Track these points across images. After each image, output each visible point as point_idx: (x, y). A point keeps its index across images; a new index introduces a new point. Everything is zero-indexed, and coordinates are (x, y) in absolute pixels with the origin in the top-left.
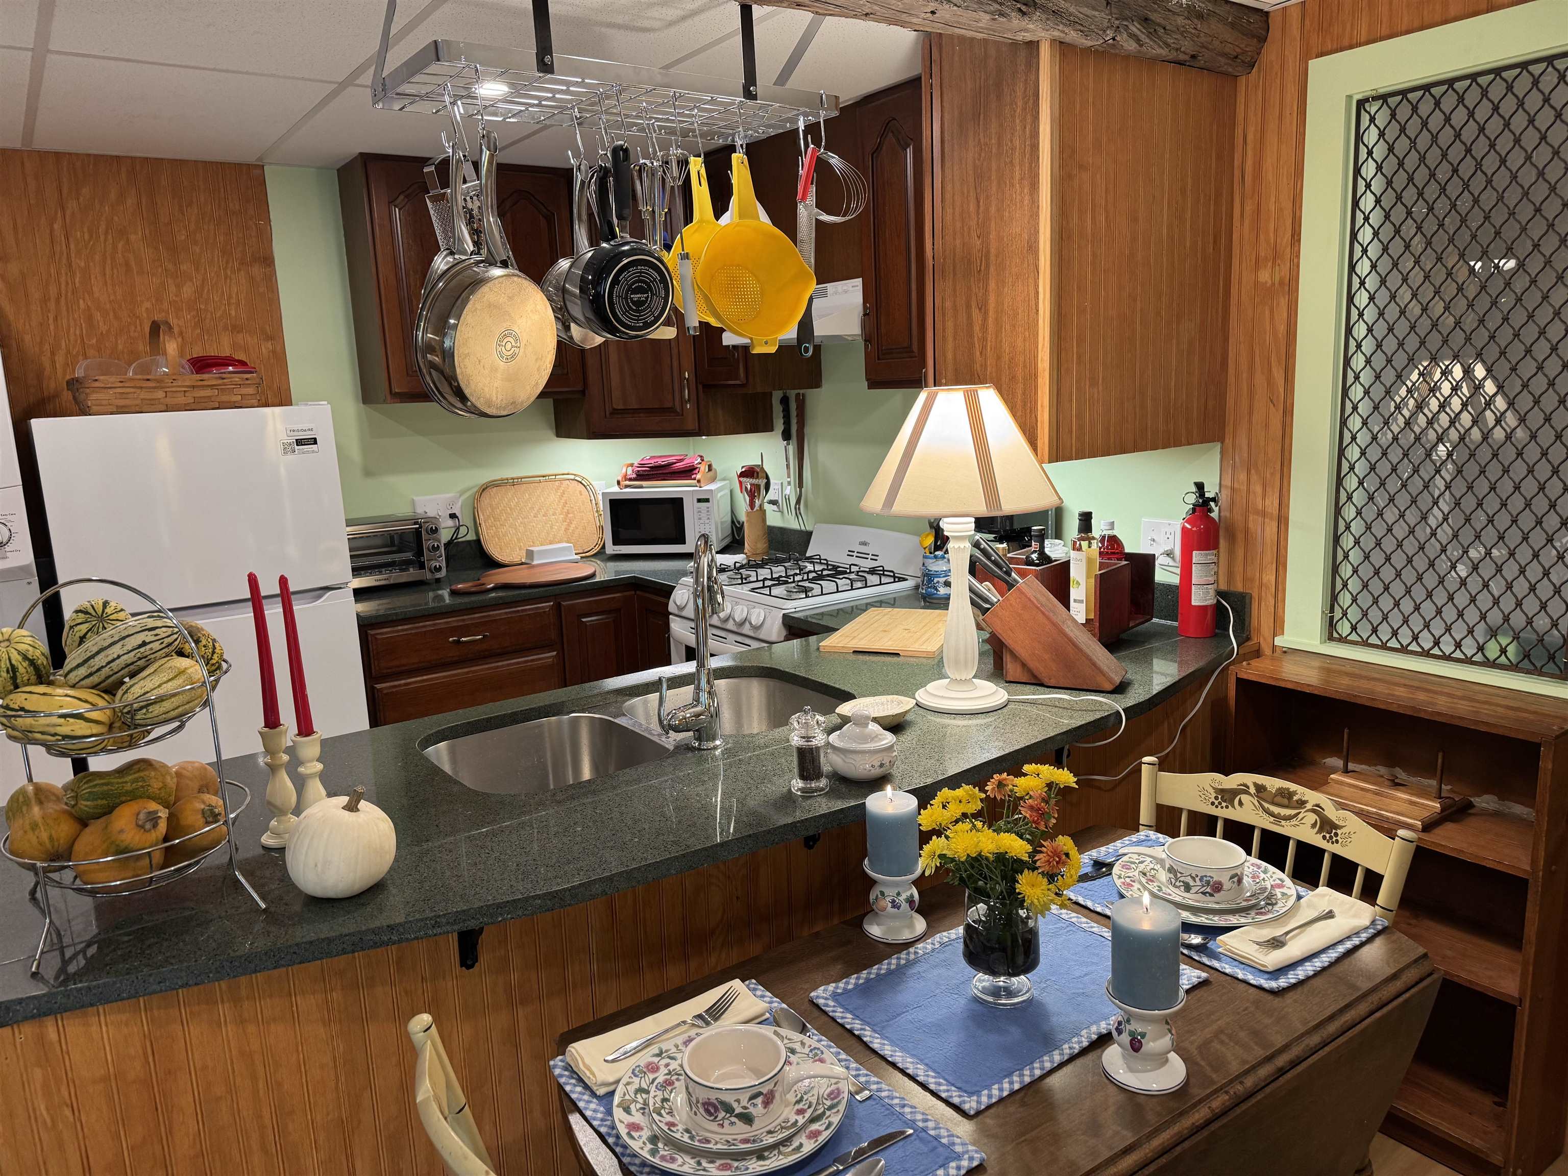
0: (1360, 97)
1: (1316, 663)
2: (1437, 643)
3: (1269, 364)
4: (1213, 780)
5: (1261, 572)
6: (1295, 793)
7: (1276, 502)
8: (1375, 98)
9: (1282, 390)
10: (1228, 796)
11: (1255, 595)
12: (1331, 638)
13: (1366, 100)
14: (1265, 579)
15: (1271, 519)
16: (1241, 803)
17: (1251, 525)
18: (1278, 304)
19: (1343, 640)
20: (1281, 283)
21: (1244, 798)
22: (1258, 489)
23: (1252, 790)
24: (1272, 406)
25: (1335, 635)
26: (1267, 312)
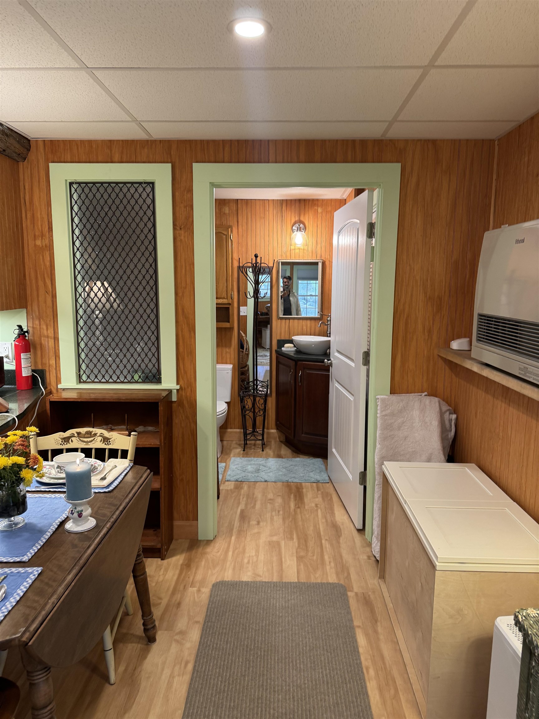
0: (70, 181)
1: (77, 391)
2: (118, 378)
3: (44, 278)
4: (60, 435)
5: (49, 360)
6: (92, 432)
7: (53, 332)
8: (76, 183)
9: (50, 288)
10: (66, 440)
11: (47, 370)
12: (80, 382)
13: (73, 183)
14: (51, 363)
15: (51, 338)
16: (72, 441)
17: (43, 342)
18: (45, 254)
19: (85, 382)
20: (46, 246)
21: (73, 439)
22: (45, 327)
23: (76, 435)
24: (47, 294)
25: (82, 381)
26: (41, 257)
